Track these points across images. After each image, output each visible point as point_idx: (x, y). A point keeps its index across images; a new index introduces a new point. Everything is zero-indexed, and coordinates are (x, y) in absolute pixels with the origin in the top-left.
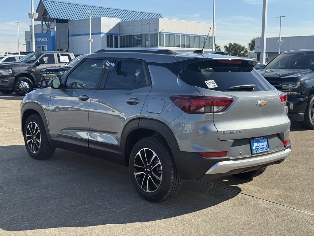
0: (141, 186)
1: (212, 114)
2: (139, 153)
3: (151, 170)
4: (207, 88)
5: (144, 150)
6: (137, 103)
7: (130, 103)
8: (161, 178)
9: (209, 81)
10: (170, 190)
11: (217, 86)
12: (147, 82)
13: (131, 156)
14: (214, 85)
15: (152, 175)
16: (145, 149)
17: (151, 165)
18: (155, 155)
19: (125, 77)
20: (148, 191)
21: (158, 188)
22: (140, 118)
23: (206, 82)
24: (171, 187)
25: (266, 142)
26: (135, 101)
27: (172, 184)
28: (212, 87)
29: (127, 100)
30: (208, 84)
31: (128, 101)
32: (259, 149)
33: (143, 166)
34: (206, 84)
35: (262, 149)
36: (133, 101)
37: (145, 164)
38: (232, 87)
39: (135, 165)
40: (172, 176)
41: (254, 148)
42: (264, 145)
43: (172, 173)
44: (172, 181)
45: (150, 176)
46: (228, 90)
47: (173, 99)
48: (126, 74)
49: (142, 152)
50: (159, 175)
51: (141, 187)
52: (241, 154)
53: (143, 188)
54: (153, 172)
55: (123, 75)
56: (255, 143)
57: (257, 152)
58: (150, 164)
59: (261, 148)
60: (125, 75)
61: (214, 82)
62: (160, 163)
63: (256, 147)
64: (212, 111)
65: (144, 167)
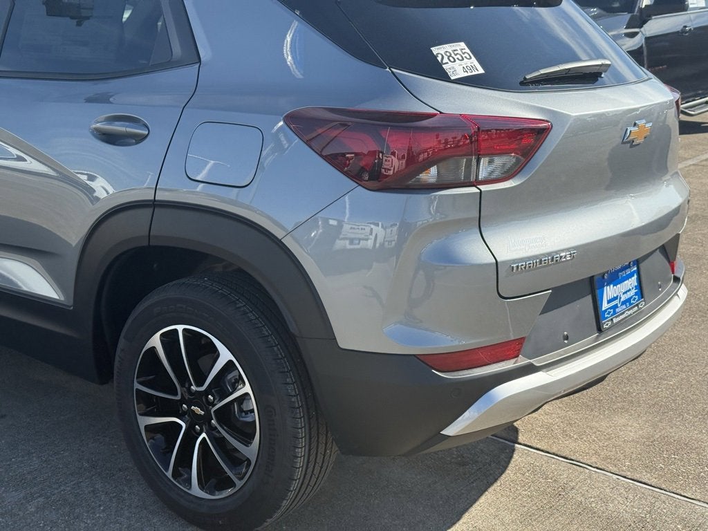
0: (167, 469)
1: (474, 190)
2: (156, 341)
3: (208, 412)
4: (444, 76)
5: (176, 330)
6: (140, 139)
7: (110, 138)
8: (251, 450)
9: (448, 48)
10: (291, 495)
11: (481, 71)
12: (177, 50)
13: (122, 350)
14: (467, 62)
15: (211, 431)
16: (180, 328)
17: (207, 392)
18: (225, 355)
19: (79, 24)
20: (196, 490)
21: (239, 484)
22: (154, 204)
23: (435, 50)
24: (295, 485)
25: (635, 276)
26: (129, 130)
27: (298, 474)
28: (462, 74)
29: (94, 126)
30: (446, 60)
31: (97, 129)
32: (616, 306)
33: (176, 394)
34: (439, 59)
35: (624, 307)
36: (123, 129)
37: (182, 385)
38: (537, 70)
39: (137, 386)
40: (302, 442)
41: (605, 306)
42: (630, 290)
43: (302, 433)
44: (300, 462)
45: (204, 435)
46: (522, 83)
47: (300, 123)
48: (84, 13)
49: (170, 341)
50: (247, 438)
51: (169, 474)
52: (566, 338)
53: (173, 476)
54: (218, 421)
55: (72, 18)
56: (607, 285)
57: (615, 321)
58: (202, 389)
59: (624, 303)
60: (80, 20)
61: (467, 50)
62: (247, 389)
63: (609, 302)
64: (473, 179)
65: (178, 397)
